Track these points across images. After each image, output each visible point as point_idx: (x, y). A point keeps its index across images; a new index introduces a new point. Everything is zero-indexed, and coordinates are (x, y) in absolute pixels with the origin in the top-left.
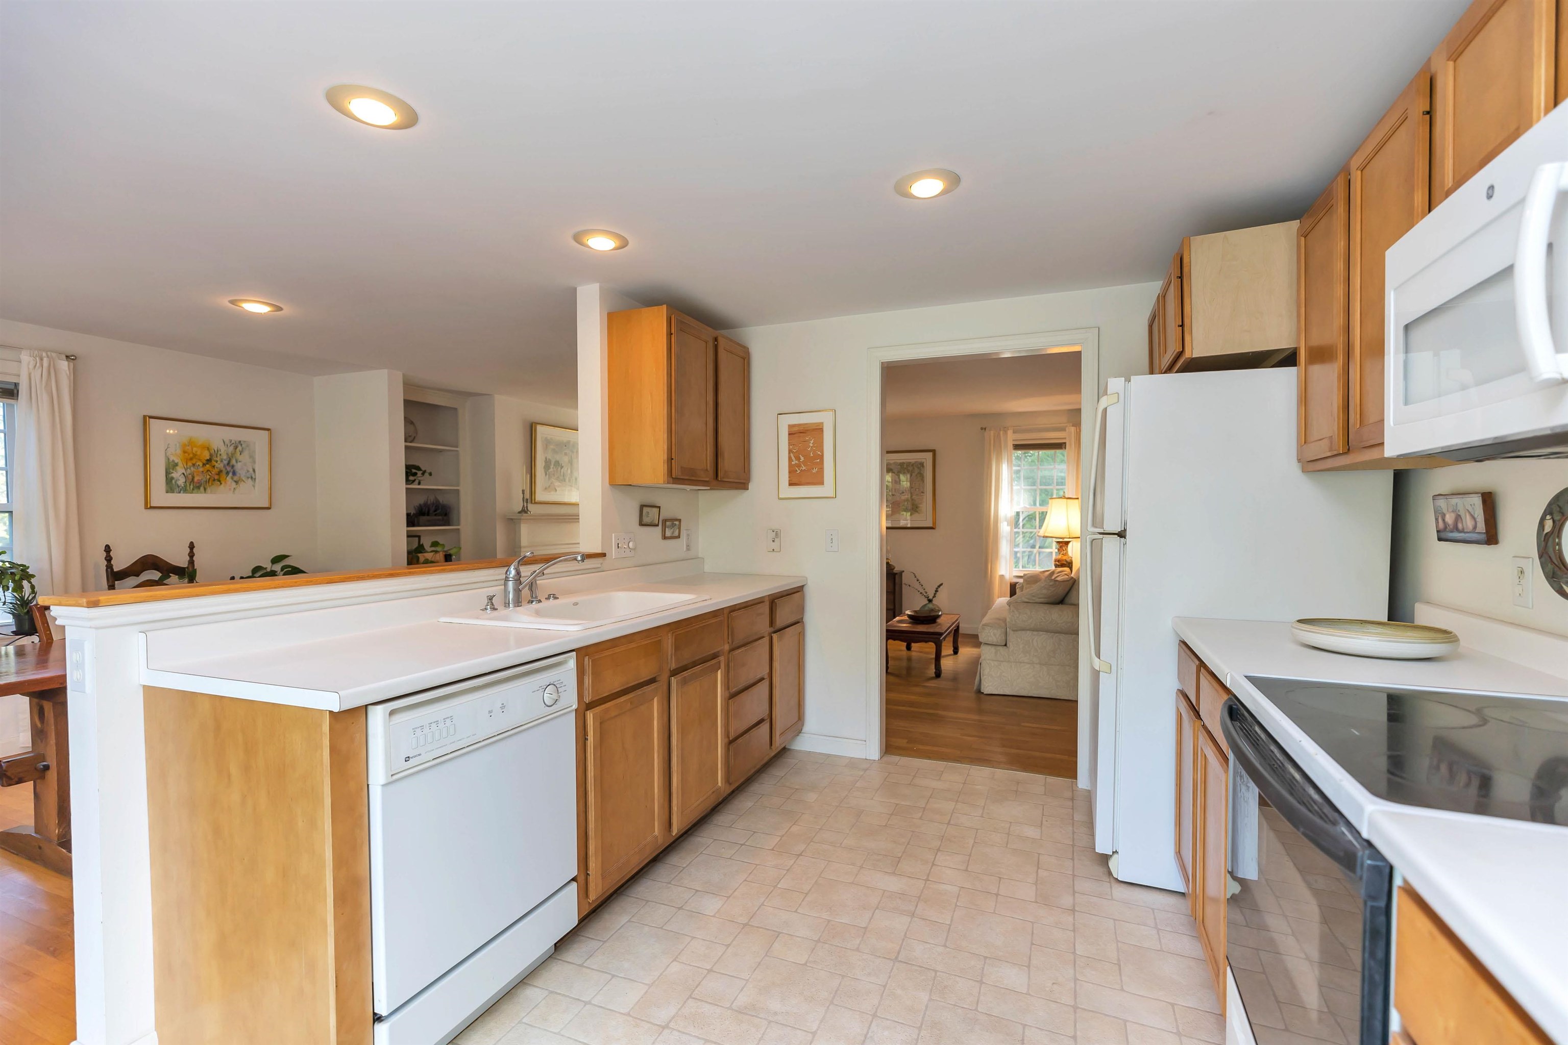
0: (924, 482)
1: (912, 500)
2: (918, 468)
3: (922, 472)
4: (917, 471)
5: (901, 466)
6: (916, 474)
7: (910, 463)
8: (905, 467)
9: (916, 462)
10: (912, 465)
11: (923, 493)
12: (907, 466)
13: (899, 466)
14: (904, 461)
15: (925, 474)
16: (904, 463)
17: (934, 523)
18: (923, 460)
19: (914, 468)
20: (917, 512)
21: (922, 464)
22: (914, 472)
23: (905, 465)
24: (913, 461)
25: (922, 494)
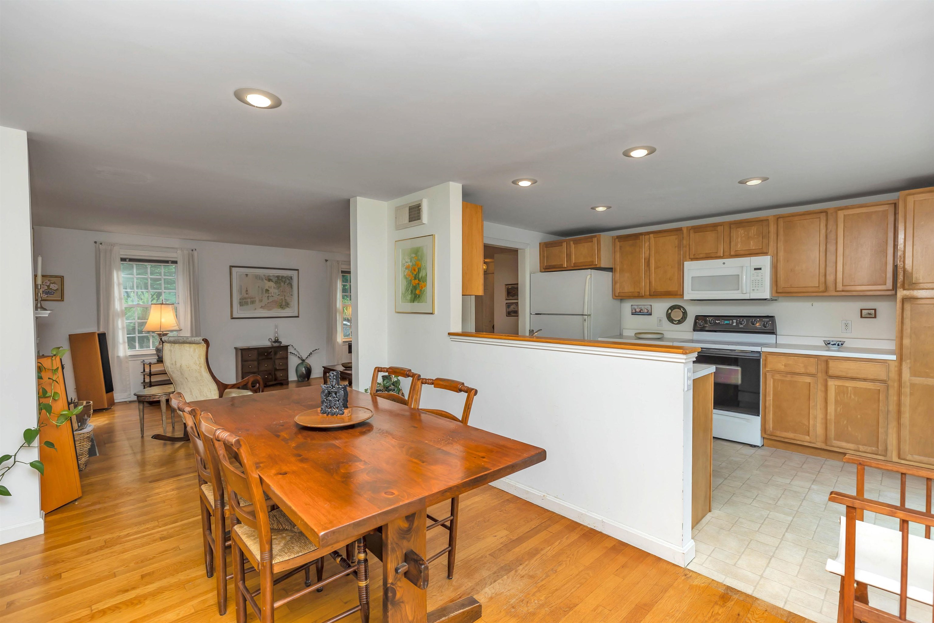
0: (292, 288)
1: (285, 299)
2: (289, 280)
3: (291, 283)
4: (288, 281)
5: (278, 278)
6: (287, 283)
8: (280, 278)
9: (287, 276)
10: (285, 278)
11: (292, 295)
13: (276, 278)
15: (293, 284)
16: (279, 276)
17: (299, 314)
18: (292, 275)
20: (288, 307)
21: (291, 278)
23: (280, 277)
24: (284, 275)
25: (291, 296)
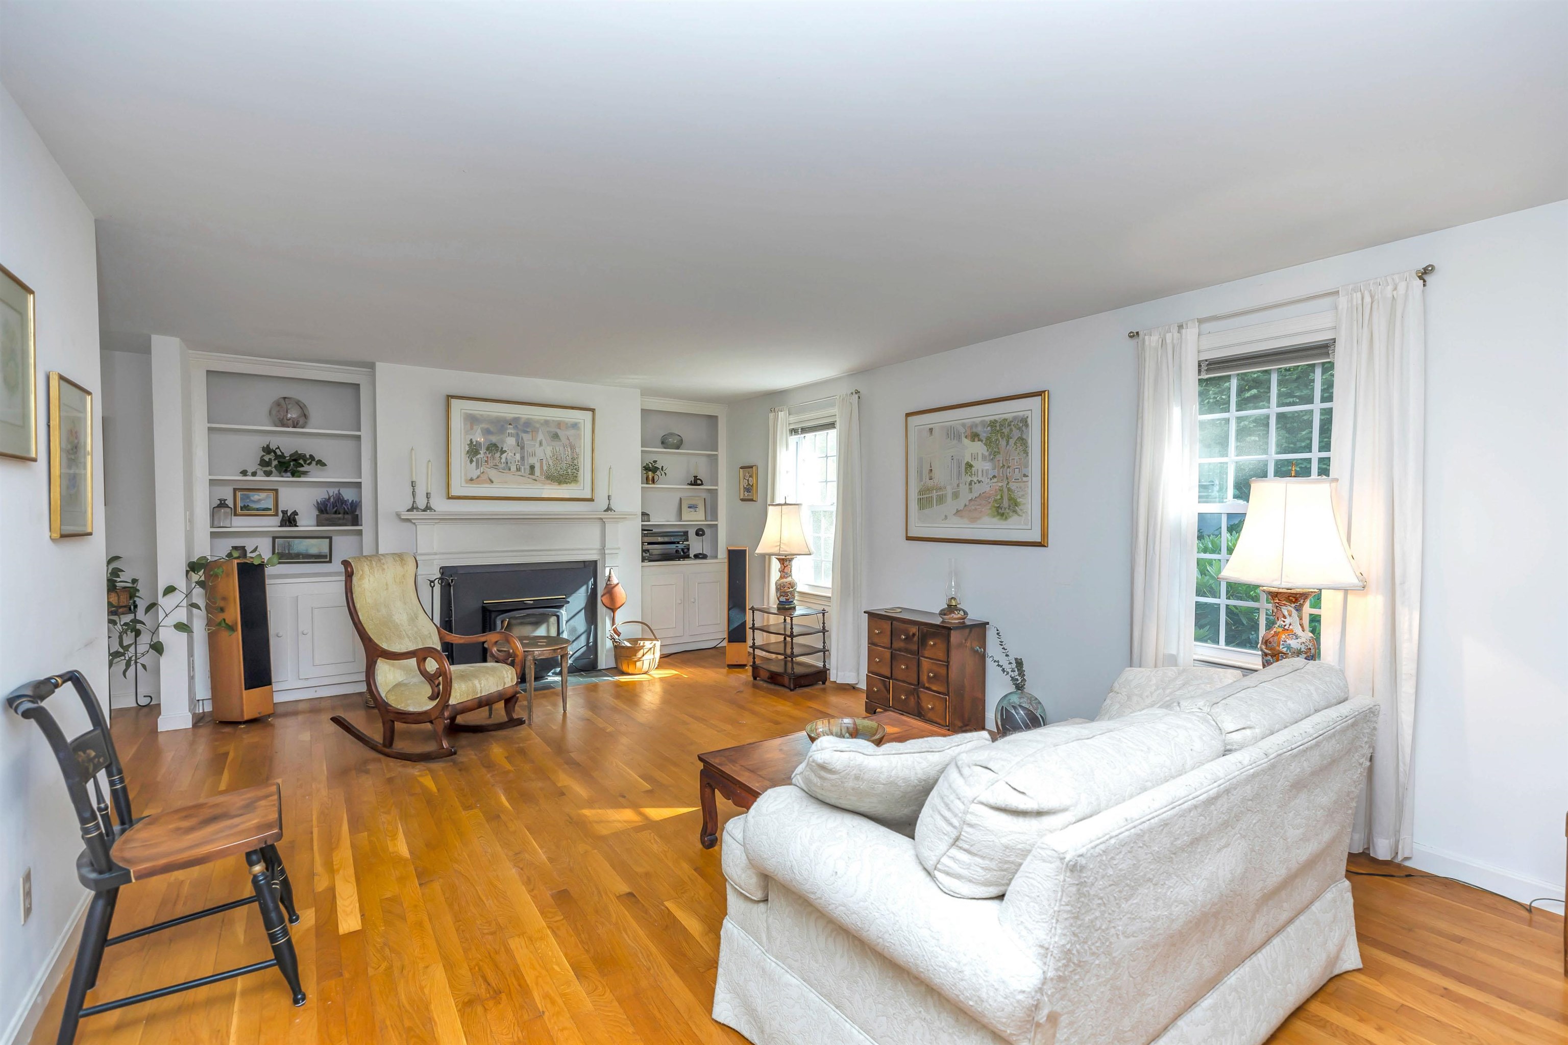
0: (1027, 454)
1: (1009, 490)
2: (1019, 429)
3: (1025, 435)
4: (1016, 434)
5: (992, 427)
6: (1015, 439)
7: (1005, 420)
8: (998, 428)
9: (1015, 418)
10: (1010, 424)
11: (1025, 476)
12: (1001, 425)
13: (989, 429)
14: (996, 417)
15: (1029, 440)
16: (996, 421)
17: (1044, 535)
18: (1029, 413)
19: (1011, 430)
20: (1017, 513)
21: (1024, 421)
22: (1011, 438)
23: (998, 425)
24: (1009, 416)
25: (1025, 479)
